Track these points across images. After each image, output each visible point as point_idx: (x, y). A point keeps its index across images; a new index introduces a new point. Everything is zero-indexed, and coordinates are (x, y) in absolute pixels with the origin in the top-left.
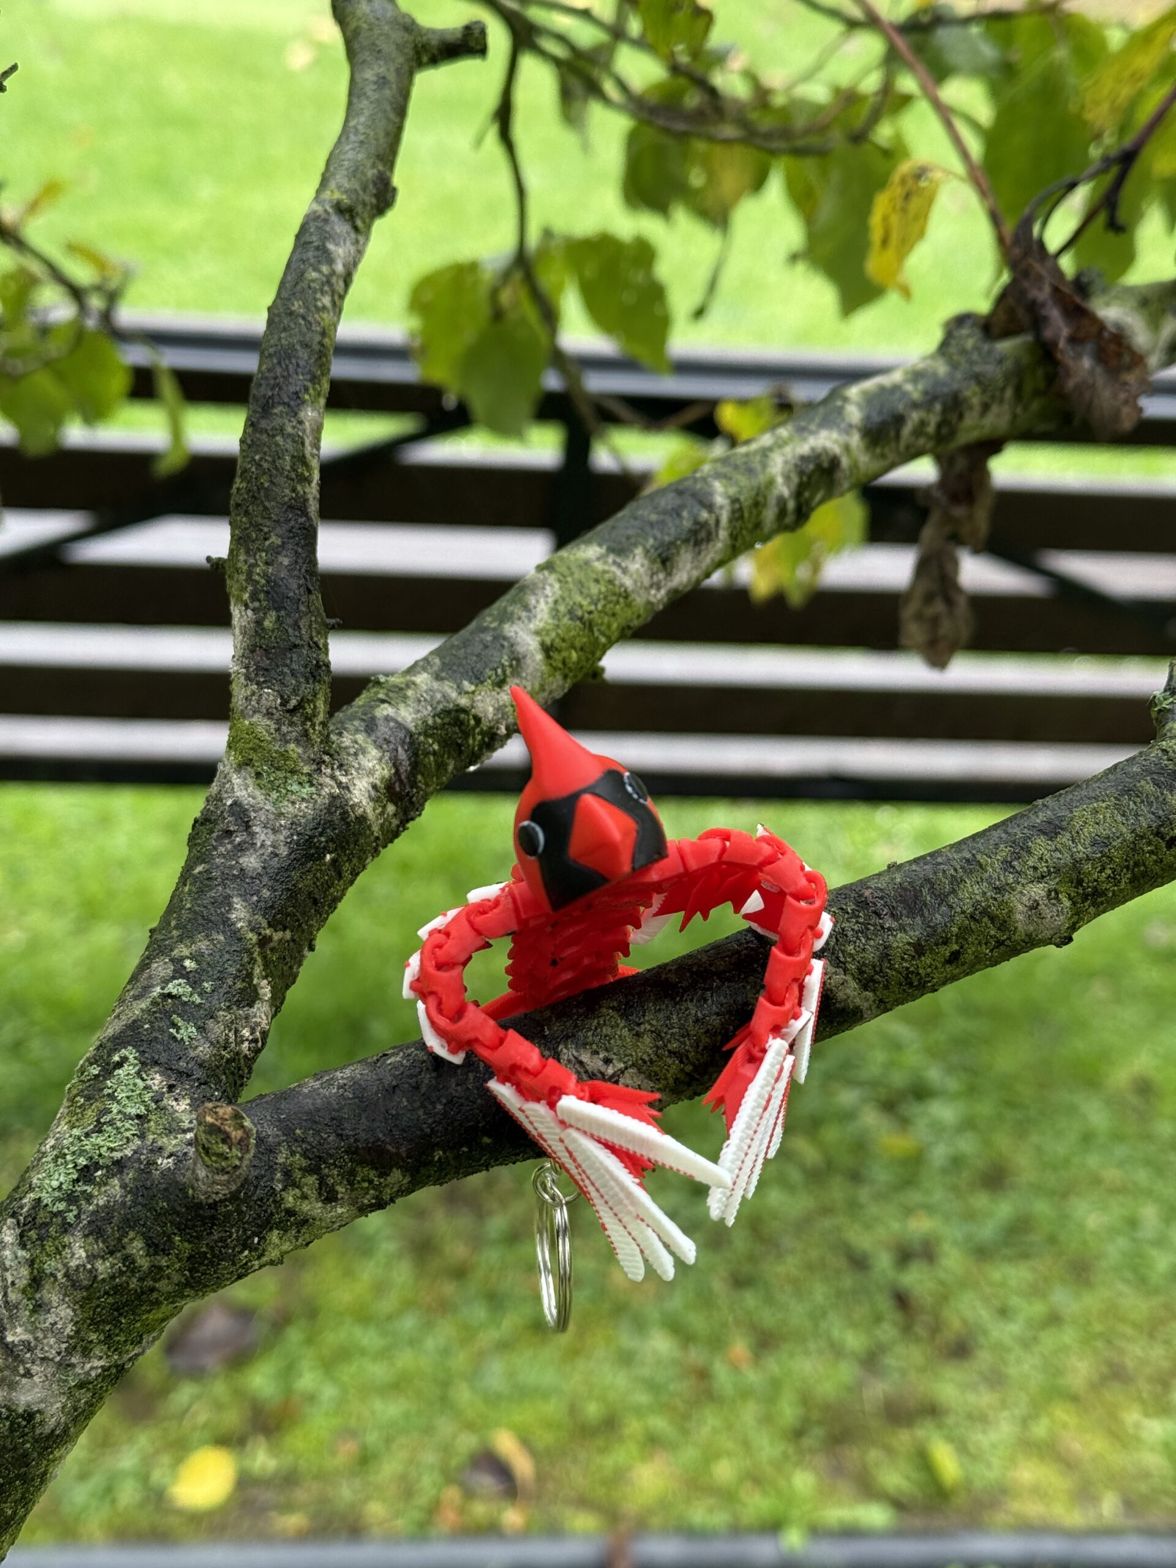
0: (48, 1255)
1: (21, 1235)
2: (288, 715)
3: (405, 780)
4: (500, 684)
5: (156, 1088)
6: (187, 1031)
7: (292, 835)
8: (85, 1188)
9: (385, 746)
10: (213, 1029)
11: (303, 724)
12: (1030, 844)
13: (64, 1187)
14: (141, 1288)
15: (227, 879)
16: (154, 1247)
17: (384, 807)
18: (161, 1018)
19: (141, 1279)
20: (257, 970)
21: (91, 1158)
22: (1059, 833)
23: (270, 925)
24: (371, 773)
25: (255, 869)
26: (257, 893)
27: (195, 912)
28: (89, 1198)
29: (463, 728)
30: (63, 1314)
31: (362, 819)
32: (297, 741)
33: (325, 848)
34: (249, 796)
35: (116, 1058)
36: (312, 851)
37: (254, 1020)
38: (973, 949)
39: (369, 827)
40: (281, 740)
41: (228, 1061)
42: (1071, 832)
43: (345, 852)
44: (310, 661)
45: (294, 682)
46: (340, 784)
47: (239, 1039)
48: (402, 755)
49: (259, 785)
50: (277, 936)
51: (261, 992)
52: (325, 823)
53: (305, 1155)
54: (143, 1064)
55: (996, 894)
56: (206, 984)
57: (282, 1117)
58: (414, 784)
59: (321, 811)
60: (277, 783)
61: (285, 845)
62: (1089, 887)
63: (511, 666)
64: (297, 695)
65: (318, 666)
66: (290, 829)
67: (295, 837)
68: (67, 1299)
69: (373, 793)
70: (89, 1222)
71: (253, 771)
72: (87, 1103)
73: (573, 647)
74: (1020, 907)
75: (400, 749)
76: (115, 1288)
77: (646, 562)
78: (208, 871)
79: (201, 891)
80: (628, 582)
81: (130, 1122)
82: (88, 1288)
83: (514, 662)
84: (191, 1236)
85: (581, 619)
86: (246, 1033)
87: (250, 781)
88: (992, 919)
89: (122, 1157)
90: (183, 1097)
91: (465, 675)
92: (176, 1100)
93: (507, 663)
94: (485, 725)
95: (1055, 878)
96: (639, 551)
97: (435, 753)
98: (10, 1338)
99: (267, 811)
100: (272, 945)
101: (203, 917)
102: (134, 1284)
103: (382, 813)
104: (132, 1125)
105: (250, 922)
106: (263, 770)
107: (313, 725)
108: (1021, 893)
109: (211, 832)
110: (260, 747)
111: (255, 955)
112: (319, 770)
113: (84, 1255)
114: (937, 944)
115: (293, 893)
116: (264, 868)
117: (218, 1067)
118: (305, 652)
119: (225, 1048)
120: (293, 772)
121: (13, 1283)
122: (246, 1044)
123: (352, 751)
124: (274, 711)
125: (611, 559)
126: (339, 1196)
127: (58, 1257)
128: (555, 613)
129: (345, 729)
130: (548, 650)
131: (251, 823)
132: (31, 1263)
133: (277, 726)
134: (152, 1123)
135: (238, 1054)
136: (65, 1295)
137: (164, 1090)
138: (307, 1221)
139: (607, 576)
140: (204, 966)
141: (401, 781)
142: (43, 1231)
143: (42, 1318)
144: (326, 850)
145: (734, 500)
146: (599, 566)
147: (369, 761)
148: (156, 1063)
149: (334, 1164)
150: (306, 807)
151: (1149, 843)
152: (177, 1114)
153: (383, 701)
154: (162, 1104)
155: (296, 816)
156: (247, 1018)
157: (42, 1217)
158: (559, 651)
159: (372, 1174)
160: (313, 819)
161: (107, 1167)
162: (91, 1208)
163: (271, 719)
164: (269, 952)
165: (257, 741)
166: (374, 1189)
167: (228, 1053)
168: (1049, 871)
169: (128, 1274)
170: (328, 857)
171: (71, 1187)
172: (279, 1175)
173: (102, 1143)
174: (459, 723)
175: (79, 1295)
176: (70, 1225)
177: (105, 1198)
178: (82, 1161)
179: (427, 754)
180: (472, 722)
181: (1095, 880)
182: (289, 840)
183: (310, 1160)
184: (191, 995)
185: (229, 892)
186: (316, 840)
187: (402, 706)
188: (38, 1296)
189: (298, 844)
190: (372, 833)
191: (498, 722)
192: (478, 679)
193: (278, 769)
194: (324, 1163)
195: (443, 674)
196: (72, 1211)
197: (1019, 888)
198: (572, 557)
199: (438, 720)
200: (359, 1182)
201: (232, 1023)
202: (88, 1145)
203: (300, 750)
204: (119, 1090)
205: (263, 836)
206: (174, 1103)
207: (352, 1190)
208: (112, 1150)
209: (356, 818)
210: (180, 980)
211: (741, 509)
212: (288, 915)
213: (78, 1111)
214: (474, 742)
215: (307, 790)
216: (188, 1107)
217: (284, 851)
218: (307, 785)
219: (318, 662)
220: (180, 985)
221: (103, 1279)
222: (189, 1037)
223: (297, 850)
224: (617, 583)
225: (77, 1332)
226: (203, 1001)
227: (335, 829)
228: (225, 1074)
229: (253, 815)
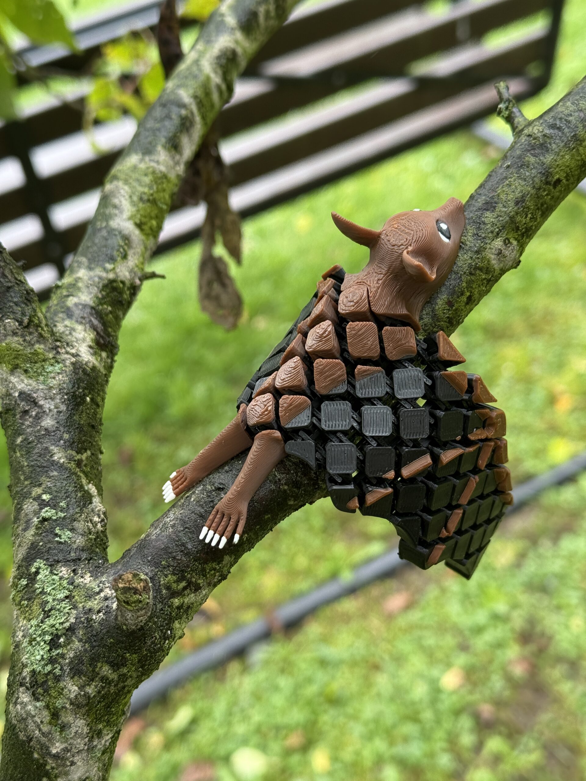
0: (55, 698)
1: (33, 694)
2: (26, 329)
3: (104, 335)
4: (125, 257)
5: (66, 576)
6: (66, 535)
7: (63, 396)
8: (58, 652)
9: (84, 321)
10: (79, 527)
11: (37, 330)
12: (483, 219)
13: (45, 657)
14: (117, 689)
15: (40, 438)
16: (115, 666)
17: (100, 355)
18: (47, 535)
19: (115, 686)
20: (84, 481)
21: (52, 634)
22: (496, 206)
23: (78, 453)
24: (84, 340)
25: (53, 426)
26: (61, 438)
27: (32, 466)
28: (63, 656)
29: (119, 291)
30: (79, 724)
31: (94, 368)
32: (38, 342)
33: (84, 395)
34: (27, 385)
35: (33, 570)
36: (79, 400)
37: (97, 510)
38: (477, 290)
39: (99, 371)
40: (29, 346)
41: (95, 539)
42: (502, 203)
43: (95, 392)
44: (23, 293)
45: (20, 309)
46: (73, 355)
47: (94, 524)
48: (95, 322)
49: (29, 377)
50: (84, 457)
51: (91, 492)
52: (77, 381)
53: (174, 574)
54: (51, 566)
55: (477, 255)
56: (61, 504)
57: (149, 558)
58: (109, 335)
59: (71, 375)
60: (39, 371)
61: (62, 404)
62: (523, 229)
63: (126, 244)
64: (25, 316)
65: (28, 293)
66: (60, 394)
67: (66, 397)
68: (78, 716)
69: (91, 351)
70: (70, 669)
71: (21, 370)
72: (30, 602)
73: (151, 218)
74: (493, 257)
75: (93, 319)
76: (104, 697)
77: (167, 153)
78: (25, 439)
79: (28, 452)
80: (163, 168)
81: (64, 602)
82: (87, 705)
83: (127, 242)
84: (135, 650)
85: (149, 200)
86: (96, 519)
87: (22, 377)
88: (481, 269)
89: (70, 625)
90: (85, 574)
91: (105, 261)
92: (82, 577)
93: (123, 244)
94: (128, 283)
95: (504, 232)
96: (159, 148)
97: (111, 312)
98: (54, 751)
99: (42, 389)
100: (84, 463)
101: (38, 466)
102: (112, 689)
103: (101, 360)
104: (66, 604)
105: (66, 457)
106: (28, 367)
107: (42, 329)
108: (490, 248)
109: (14, 415)
110: (19, 355)
111: (79, 473)
112: (58, 353)
113: (76, 688)
114: (458, 297)
115: (80, 428)
116: (58, 422)
117: (92, 546)
118: (17, 289)
119: (90, 533)
120: (44, 360)
121: (42, 722)
122: (99, 525)
123: (67, 332)
124: (17, 331)
125: (147, 158)
126: (201, 585)
127: (62, 696)
128: (133, 203)
129: (57, 321)
130: (139, 226)
131: (36, 401)
132: (47, 707)
133: (23, 339)
134: (76, 597)
135: (98, 532)
136: (76, 714)
137: (72, 575)
138: (189, 606)
139: (151, 170)
140: (55, 494)
141: (102, 337)
142: (45, 687)
143: (68, 732)
144: (85, 395)
145: (195, 97)
146: (142, 166)
147: (80, 333)
148: (58, 562)
149: (191, 570)
150: (63, 377)
151: (544, 190)
152: (88, 585)
153: (68, 296)
154: (75, 584)
155: (60, 385)
156: (93, 511)
157: (41, 679)
158: (145, 224)
159: (214, 565)
160: (70, 382)
161: (64, 634)
162: (67, 661)
163: (17, 336)
164: (84, 468)
165: (15, 352)
166: (218, 572)
167: (93, 535)
168: (500, 230)
169: (107, 686)
170: (88, 399)
171: (49, 655)
172: (164, 591)
173: (55, 623)
174: (114, 289)
175: (84, 710)
176: (60, 676)
177: (73, 652)
178: (48, 638)
179: (107, 315)
180: (121, 285)
181: (525, 224)
182: (63, 400)
183: (177, 574)
184: (57, 513)
185: (45, 446)
186: (77, 393)
187: (80, 294)
188: (60, 722)
189: (69, 400)
190: (102, 373)
191: (133, 279)
192: (112, 259)
193: (36, 362)
194: (186, 572)
195: (93, 266)
196: (57, 668)
197: (488, 246)
198: (125, 168)
199: (104, 293)
200: (209, 573)
201: (86, 518)
202: (45, 626)
203: (42, 346)
204: (45, 587)
205: (48, 405)
206: (82, 580)
207: (207, 578)
208: (62, 623)
209: (91, 369)
210: (46, 509)
211: (201, 101)
212: (84, 442)
213: (27, 609)
214: (126, 296)
215: (57, 367)
216: (91, 578)
217: (63, 408)
218: (56, 364)
219: (27, 291)
220: (47, 511)
221: (94, 696)
222: (69, 538)
223: (70, 403)
224: (157, 172)
225: (91, 729)
226: (65, 514)
227: (84, 381)
228: (97, 547)
229: (35, 395)
